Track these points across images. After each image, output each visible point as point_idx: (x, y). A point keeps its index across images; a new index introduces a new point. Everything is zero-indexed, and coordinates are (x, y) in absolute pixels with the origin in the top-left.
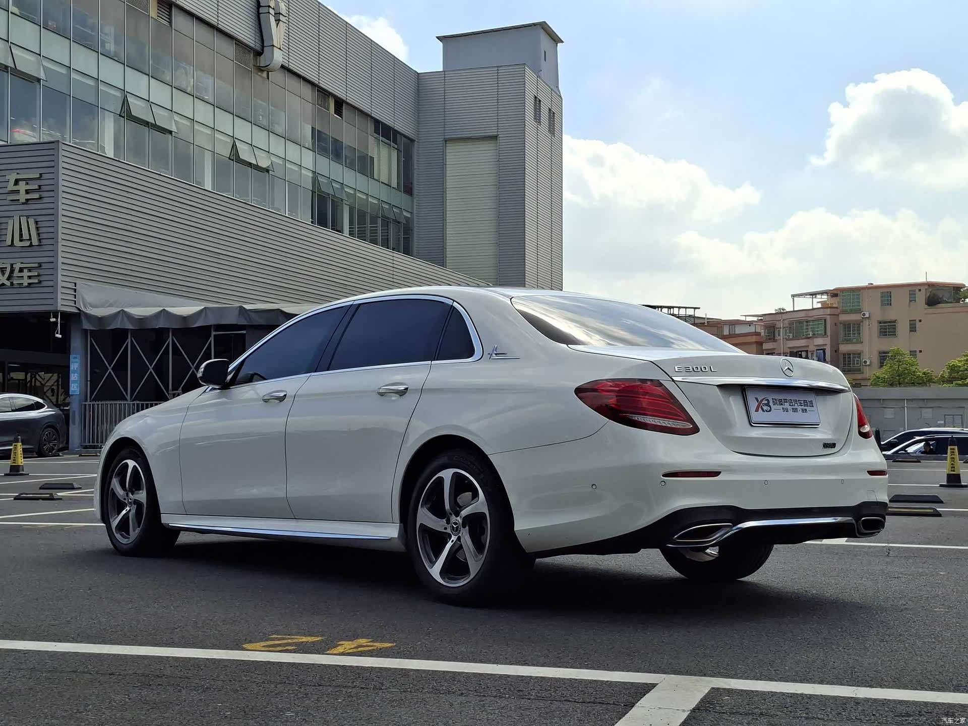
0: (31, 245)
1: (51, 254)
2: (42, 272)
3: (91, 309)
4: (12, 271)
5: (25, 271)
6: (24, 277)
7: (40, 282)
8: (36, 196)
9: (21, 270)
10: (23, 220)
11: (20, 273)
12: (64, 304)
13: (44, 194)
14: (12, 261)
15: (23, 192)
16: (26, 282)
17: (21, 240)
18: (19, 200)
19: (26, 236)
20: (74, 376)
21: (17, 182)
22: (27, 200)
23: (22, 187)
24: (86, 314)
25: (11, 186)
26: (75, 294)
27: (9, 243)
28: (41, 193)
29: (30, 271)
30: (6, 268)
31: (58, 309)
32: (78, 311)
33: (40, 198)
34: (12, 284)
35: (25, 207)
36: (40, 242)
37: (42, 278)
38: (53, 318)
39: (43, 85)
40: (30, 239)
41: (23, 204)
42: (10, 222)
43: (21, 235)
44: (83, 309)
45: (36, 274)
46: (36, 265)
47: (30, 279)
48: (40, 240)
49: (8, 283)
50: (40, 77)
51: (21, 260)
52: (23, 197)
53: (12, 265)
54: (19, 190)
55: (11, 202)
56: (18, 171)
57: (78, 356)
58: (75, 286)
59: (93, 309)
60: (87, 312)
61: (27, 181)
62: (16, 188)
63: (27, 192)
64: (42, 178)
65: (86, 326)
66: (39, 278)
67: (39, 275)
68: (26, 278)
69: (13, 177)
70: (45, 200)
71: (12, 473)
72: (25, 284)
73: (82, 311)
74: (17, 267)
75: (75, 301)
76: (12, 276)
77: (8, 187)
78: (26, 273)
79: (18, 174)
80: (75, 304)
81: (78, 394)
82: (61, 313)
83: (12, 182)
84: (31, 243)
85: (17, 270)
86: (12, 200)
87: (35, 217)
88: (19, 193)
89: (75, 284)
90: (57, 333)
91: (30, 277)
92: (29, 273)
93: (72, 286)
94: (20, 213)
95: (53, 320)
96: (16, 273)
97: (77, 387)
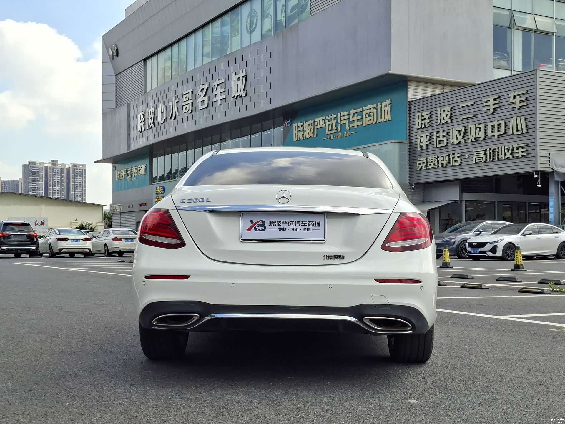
0: (523, 133)
1: (533, 137)
2: (529, 148)
3: (561, 168)
4: (513, 149)
5: (520, 148)
6: (519, 152)
7: (528, 154)
8: (525, 104)
9: (518, 148)
10: (518, 119)
11: (517, 150)
12: (542, 166)
13: (529, 102)
14: (513, 144)
15: (517, 102)
16: (520, 155)
17: (517, 131)
18: (515, 107)
19: (520, 128)
20: (551, 209)
21: (514, 97)
22: (520, 107)
23: (518, 99)
24: (556, 172)
25: (511, 100)
26: (549, 160)
27: (511, 133)
28: (527, 102)
29: (522, 149)
30: (509, 148)
31: (538, 170)
32: (552, 170)
33: (527, 105)
34: (513, 157)
35: (519, 111)
36: (528, 131)
37: (529, 152)
38: (536, 175)
39: (555, 36)
40: (522, 130)
41: (518, 109)
42: (511, 121)
43: (517, 128)
44: (555, 169)
45: (525, 150)
46: (525, 145)
47: (522, 153)
48: (527, 130)
49: (511, 157)
50: (553, 32)
51: (517, 143)
52: (517, 105)
53: (513, 146)
54: (516, 102)
55: (512, 109)
56: (515, 91)
57: (553, 197)
58: (550, 155)
59: (562, 168)
60: (557, 170)
61: (520, 95)
62: (514, 100)
63: (520, 102)
64: (528, 93)
65: (557, 178)
66: (527, 152)
67: (527, 151)
68: (520, 152)
69: (512, 95)
70: (530, 106)
71: (515, 269)
72: (520, 156)
73: (555, 170)
74: (515, 147)
75: (550, 164)
76: (513, 152)
77: (510, 101)
78: (520, 150)
79: (515, 92)
80: (550, 166)
81: (554, 220)
82: (540, 172)
83: (512, 97)
84: (522, 132)
85: (515, 149)
86: (512, 108)
87: (525, 116)
88: (516, 103)
89: (550, 154)
90: (538, 184)
91: (522, 152)
92: (522, 150)
93: (548, 155)
94: (517, 115)
95: (535, 176)
96: (515, 151)
97: (553, 216)
